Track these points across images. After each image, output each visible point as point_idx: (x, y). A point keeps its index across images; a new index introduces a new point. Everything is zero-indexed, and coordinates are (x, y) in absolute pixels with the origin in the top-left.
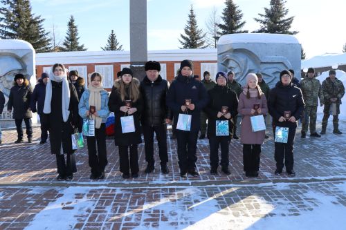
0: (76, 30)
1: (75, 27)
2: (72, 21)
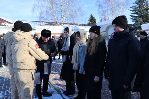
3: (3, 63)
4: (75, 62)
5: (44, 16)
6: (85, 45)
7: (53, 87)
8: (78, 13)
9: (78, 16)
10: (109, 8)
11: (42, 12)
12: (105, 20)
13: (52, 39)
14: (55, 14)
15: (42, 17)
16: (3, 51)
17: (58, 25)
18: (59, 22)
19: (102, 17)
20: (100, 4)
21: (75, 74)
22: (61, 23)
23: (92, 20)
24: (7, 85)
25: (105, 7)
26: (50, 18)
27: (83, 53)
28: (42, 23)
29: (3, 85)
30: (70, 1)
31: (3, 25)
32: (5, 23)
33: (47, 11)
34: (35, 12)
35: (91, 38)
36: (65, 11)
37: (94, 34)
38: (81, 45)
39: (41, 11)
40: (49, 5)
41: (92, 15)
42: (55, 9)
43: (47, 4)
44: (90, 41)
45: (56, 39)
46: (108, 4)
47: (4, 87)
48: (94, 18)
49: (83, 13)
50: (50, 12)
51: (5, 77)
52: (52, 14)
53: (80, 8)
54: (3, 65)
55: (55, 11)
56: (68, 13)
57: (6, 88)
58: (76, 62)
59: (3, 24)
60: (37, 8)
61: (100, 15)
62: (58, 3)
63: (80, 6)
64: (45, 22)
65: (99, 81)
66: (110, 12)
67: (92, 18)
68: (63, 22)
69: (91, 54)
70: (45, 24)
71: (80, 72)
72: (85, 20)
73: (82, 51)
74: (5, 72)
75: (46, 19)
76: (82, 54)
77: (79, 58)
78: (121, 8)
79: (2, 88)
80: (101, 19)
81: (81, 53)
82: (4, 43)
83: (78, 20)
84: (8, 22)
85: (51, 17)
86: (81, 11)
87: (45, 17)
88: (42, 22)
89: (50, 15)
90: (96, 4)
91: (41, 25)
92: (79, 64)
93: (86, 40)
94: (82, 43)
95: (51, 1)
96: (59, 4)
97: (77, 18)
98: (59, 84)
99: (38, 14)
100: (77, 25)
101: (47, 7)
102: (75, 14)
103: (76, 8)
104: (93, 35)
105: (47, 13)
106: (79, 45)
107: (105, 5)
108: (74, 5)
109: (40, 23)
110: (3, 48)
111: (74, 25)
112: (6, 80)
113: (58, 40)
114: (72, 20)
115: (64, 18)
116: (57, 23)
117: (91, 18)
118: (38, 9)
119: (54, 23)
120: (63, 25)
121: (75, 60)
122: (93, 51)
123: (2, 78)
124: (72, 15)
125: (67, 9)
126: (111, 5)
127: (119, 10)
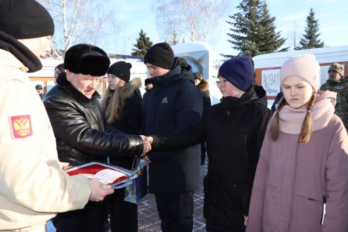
0: (316, 25)
1: (315, 22)
2: (312, 14)
9: (106, 34)
10: (183, 17)
17: (55, 57)
20: (161, 4)
23: (143, 45)
25: (174, 13)
35: (112, 88)
37: (118, 80)
41: (142, 31)
46: (181, 5)
48: (148, 39)
49: (119, 27)
53: (112, 15)
56: (80, 27)
61: (161, 31)
63: (111, 9)
66: (184, 25)
67: (144, 40)
78: (210, 16)
86: (113, 22)
90: (152, 5)
102: (100, 28)
107: (173, 9)
108: (95, 5)
116: (52, 52)
117: (140, 39)
124: (91, 32)
125: (79, 15)
126: (187, 9)
127: (205, 21)
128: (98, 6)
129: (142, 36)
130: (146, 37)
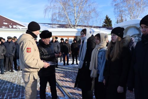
3: (14, 68)
4: (93, 68)
5: (56, 18)
6: (106, 49)
7: (68, 96)
8: (92, 14)
9: (92, 17)
10: (126, 8)
11: (55, 14)
12: (122, 22)
13: (65, 43)
14: (68, 15)
15: (54, 19)
16: (14, 55)
17: (71, 27)
18: (72, 24)
19: (118, 18)
20: (116, 3)
21: (93, 82)
22: (74, 26)
23: (107, 22)
24: (18, 92)
25: (122, 7)
26: (62, 20)
27: (103, 58)
28: (54, 26)
29: (13, 92)
30: (83, 1)
31: (14, 28)
32: (17, 26)
33: (59, 13)
34: (47, 14)
35: (113, 41)
36: (79, 12)
37: (117, 36)
38: (101, 50)
39: (53, 12)
40: (62, 6)
41: (107, 16)
42: (68, 11)
43: (59, 5)
44: (111, 45)
45: (69, 43)
46: (126, 3)
47: (15, 94)
48: (110, 19)
49: (98, 14)
50: (62, 14)
51: (16, 83)
52: (64, 16)
53: (95, 9)
54: (14, 70)
55: (68, 13)
56: (81, 15)
57: (17, 95)
58: (95, 68)
59: (14, 26)
60: (49, 9)
61: (116, 15)
62: (71, 3)
63: (95, 7)
64: (57, 24)
65: (123, 92)
66: (127, 12)
67: (108, 20)
68: (76, 24)
69: (113, 60)
70: (58, 27)
71: (99, 81)
72: (100, 22)
73: (102, 56)
74: (16, 78)
75: (59, 21)
76: (102, 60)
77: (98, 65)
78: (140, 7)
79: (13, 95)
80: (117, 20)
81: (100, 58)
82: (15, 46)
83: (93, 22)
84: (19, 25)
85: (64, 19)
86: (95, 12)
87: (58, 19)
88: (54, 24)
89: (63, 17)
90: (112, 4)
91: (53, 28)
92: (98, 71)
93: (106, 44)
94: (102, 47)
95: (63, 2)
96: (72, 5)
97: (91, 20)
98: (74, 93)
99: (50, 16)
100: (91, 27)
101: (59, 8)
102: (90, 15)
103: (90, 9)
104: (115, 37)
105: (60, 15)
106: (99, 49)
107: (122, 5)
108: (88, 5)
109: (52, 25)
110: (14, 52)
111: (88, 27)
112: (16, 86)
113: (71, 43)
114: (86, 22)
115: (78, 20)
116: (70, 25)
118: (50, 11)
119: (67, 25)
120: (77, 28)
121: (93, 67)
122: (116, 56)
123: (13, 84)
124: (86, 17)
125: (81, 10)
126: (129, 5)
127: (138, 9)
128: (89, 5)
129: (107, 18)
130: (109, 18)
